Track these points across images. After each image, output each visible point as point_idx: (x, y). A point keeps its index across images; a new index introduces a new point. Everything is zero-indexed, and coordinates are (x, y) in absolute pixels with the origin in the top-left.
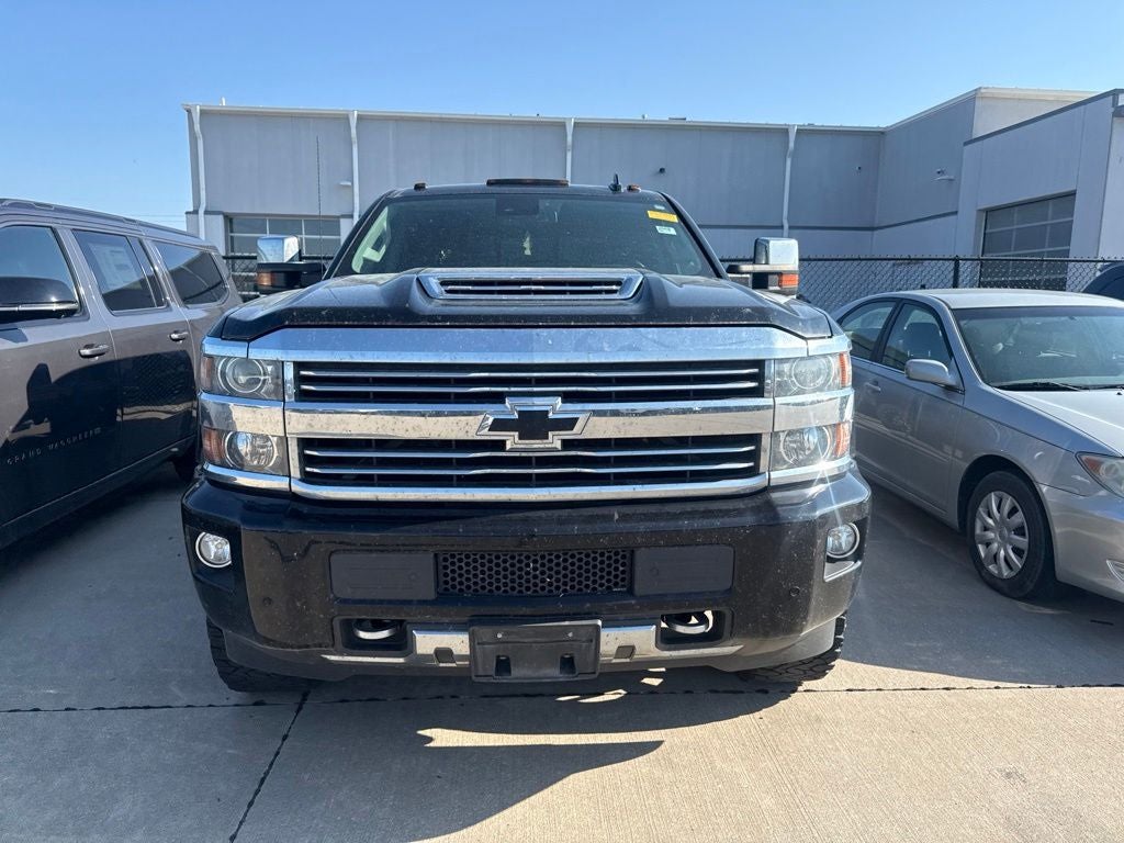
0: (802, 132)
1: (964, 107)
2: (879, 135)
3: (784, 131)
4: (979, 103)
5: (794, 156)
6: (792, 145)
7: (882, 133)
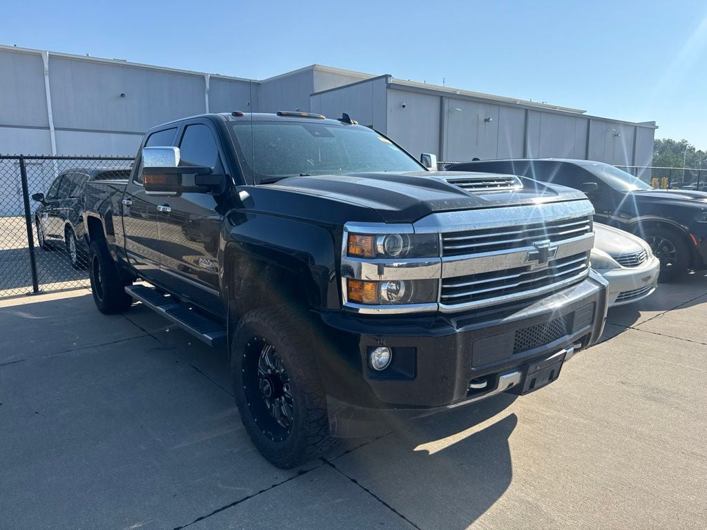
0: (213, 79)
1: (306, 75)
2: (257, 84)
3: (202, 77)
4: (315, 73)
5: (210, 93)
6: (208, 86)
7: (259, 84)
